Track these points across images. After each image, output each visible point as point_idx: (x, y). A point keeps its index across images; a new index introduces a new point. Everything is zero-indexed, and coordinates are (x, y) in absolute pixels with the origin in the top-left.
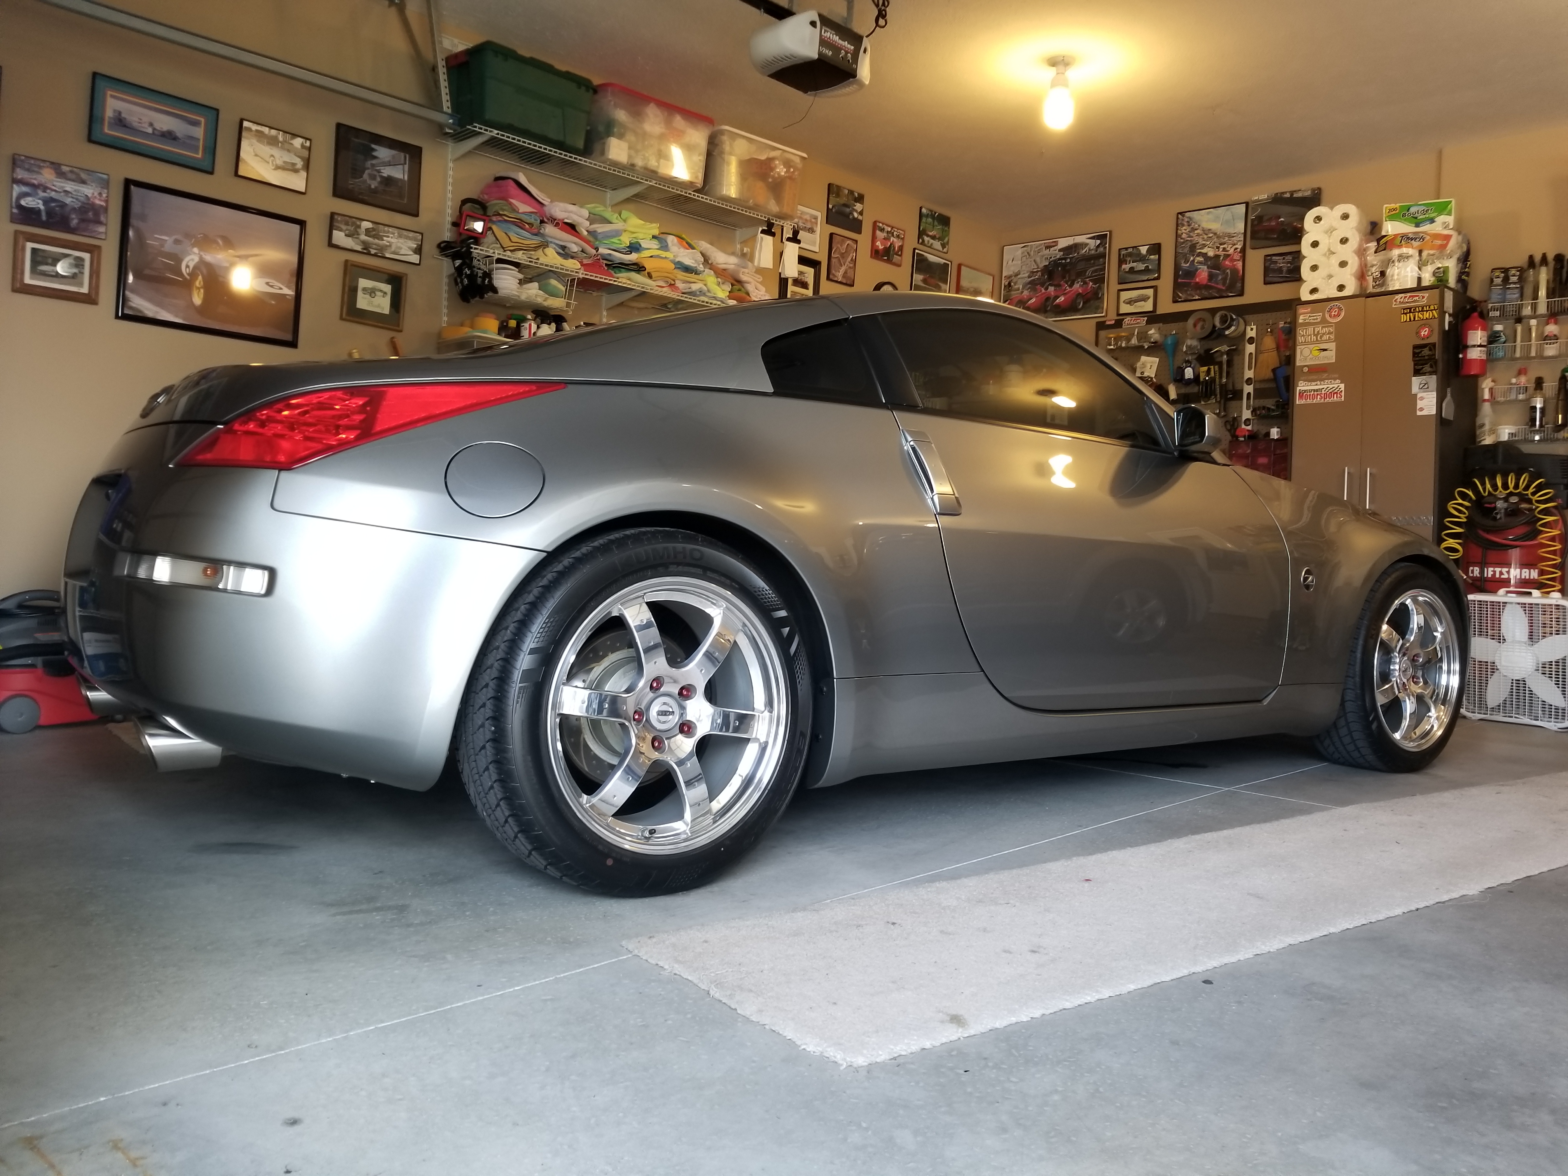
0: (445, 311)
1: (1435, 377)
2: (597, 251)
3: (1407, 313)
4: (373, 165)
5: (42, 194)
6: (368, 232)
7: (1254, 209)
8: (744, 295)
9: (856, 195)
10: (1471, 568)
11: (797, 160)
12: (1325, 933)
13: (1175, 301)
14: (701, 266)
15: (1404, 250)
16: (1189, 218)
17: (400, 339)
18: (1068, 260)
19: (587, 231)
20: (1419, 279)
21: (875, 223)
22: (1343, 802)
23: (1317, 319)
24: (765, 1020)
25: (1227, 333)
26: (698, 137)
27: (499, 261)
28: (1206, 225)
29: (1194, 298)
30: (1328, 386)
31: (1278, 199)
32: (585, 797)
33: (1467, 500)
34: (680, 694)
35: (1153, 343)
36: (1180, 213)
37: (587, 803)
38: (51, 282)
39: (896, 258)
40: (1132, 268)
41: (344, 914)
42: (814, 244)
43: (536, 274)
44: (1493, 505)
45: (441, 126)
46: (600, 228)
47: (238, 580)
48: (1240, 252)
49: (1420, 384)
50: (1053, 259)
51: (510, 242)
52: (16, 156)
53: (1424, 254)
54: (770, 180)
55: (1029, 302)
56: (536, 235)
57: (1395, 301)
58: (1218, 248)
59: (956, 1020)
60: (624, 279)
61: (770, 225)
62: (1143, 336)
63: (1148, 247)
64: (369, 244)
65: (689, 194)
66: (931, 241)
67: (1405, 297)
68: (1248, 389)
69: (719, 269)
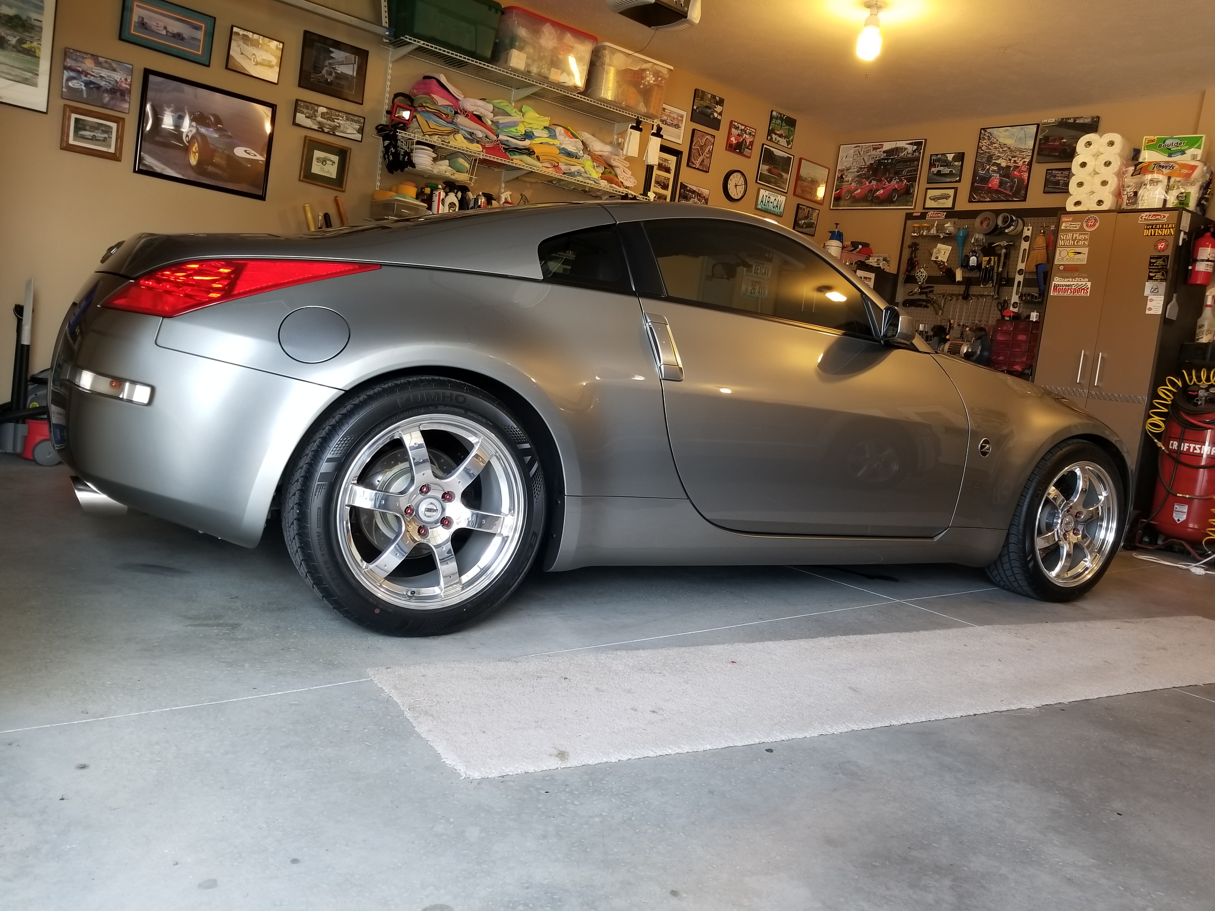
0: (379, 178)
1: (1164, 284)
2: (497, 138)
3: (1149, 229)
4: (330, 64)
5: (84, 78)
6: (323, 115)
7: (1043, 131)
8: (614, 177)
9: (718, 98)
10: (1172, 442)
11: (665, 71)
12: (887, 725)
13: (970, 201)
14: (581, 152)
15: (1155, 176)
16: (990, 133)
17: (343, 198)
18: (890, 161)
19: (491, 121)
20: (1165, 201)
21: (732, 121)
22: (983, 622)
23: (1076, 227)
24: (430, 738)
25: (1007, 231)
26: (585, 49)
27: (419, 143)
28: (1001, 140)
29: (986, 200)
30: (1078, 283)
31: (1063, 124)
32: (365, 563)
33: (1176, 387)
34: (443, 497)
35: (947, 234)
36: (984, 129)
37: (365, 569)
38: (88, 143)
39: (747, 152)
40: (939, 171)
41: (195, 626)
42: (679, 138)
43: (449, 154)
44: (1195, 393)
45: (382, 37)
46: (502, 119)
47: (131, 392)
48: (1027, 165)
49: (1152, 288)
50: (878, 158)
51: (429, 128)
52: (67, 50)
53: (1172, 180)
54: (642, 86)
55: (855, 192)
56: (450, 123)
57: (1141, 218)
58: (1010, 160)
59: (562, 755)
60: (517, 160)
61: (639, 122)
62: (940, 228)
63: (954, 154)
64: (324, 124)
65: (574, 95)
66: (778, 138)
67: (1150, 215)
68: (1019, 278)
69: (595, 155)
